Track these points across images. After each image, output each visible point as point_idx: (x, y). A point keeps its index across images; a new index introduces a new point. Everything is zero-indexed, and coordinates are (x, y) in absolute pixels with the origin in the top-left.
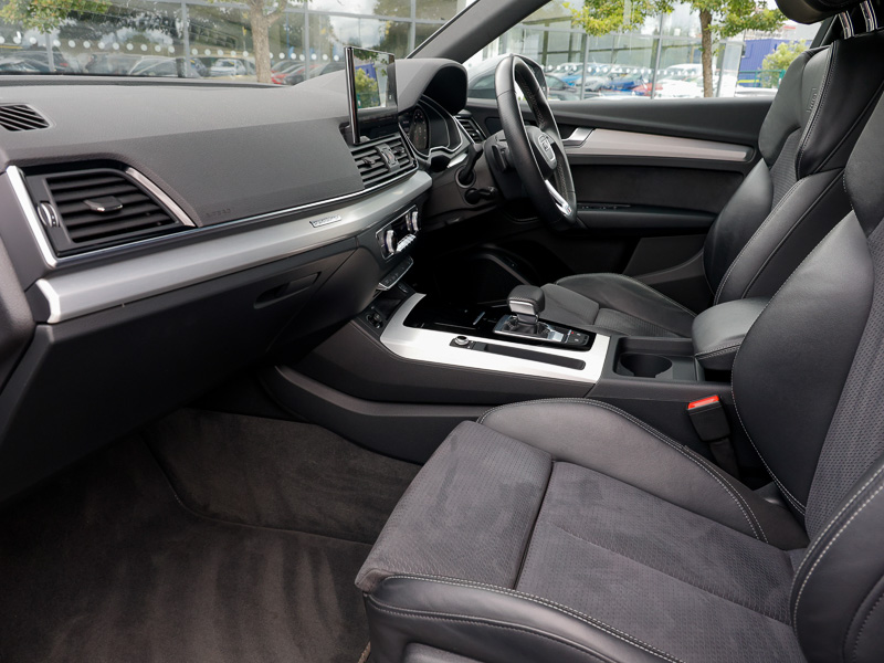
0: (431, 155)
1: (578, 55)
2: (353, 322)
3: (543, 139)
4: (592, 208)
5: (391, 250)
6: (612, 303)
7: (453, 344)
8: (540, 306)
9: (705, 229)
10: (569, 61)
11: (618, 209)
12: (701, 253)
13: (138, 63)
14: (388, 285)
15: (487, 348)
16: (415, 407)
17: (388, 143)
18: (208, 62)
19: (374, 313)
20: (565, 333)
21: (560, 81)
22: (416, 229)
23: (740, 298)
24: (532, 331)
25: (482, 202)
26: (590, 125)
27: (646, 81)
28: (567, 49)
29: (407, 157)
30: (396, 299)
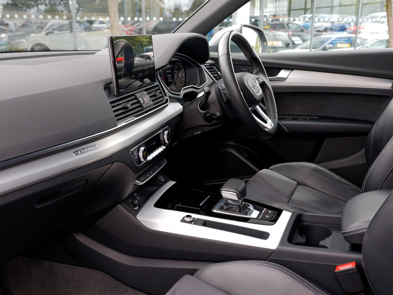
0: (182, 92)
1: (309, 11)
2: (119, 206)
3: (252, 81)
4: (294, 119)
5: (142, 160)
6: (306, 182)
7: (183, 221)
8: (242, 194)
9: (366, 133)
10: (305, 14)
11: (311, 120)
12: (363, 151)
13: (49, 24)
14: (142, 181)
15: (205, 224)
16: (160, 261)
17: (145, 90)
18: (91, 22)
19: (135, 198)
20: (261, 211)
21: (300, 26)
22: (167, 142)
23: (378, 190)
24: (238, 210)
25: (214, 122)
26: (291, 68)
27: (353, 24)
28: (304, 7)
29: (162, 97)
30: (155, 186)
